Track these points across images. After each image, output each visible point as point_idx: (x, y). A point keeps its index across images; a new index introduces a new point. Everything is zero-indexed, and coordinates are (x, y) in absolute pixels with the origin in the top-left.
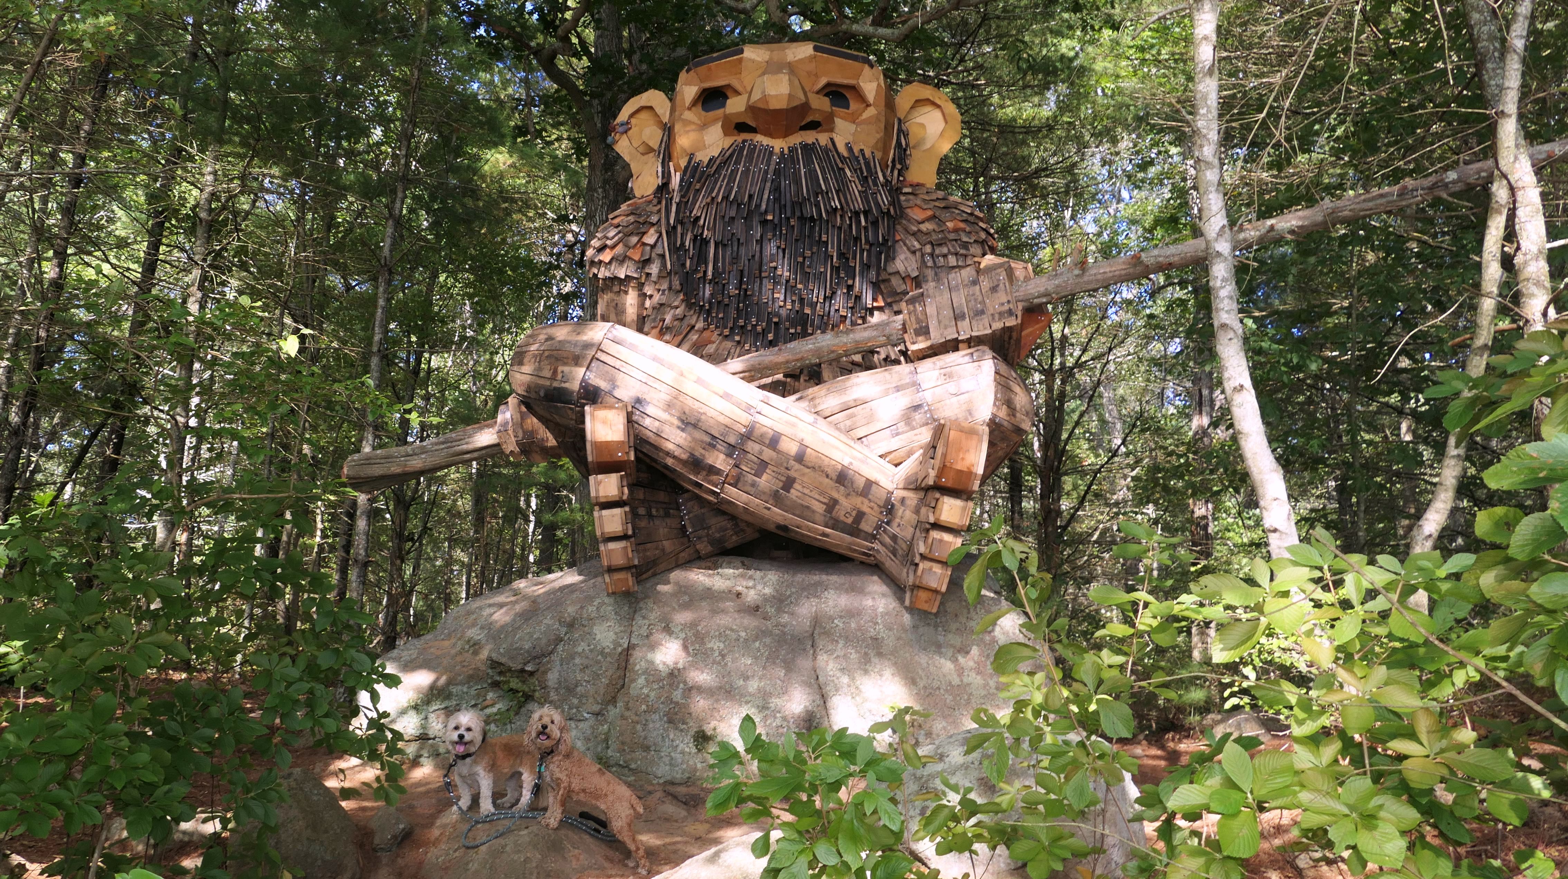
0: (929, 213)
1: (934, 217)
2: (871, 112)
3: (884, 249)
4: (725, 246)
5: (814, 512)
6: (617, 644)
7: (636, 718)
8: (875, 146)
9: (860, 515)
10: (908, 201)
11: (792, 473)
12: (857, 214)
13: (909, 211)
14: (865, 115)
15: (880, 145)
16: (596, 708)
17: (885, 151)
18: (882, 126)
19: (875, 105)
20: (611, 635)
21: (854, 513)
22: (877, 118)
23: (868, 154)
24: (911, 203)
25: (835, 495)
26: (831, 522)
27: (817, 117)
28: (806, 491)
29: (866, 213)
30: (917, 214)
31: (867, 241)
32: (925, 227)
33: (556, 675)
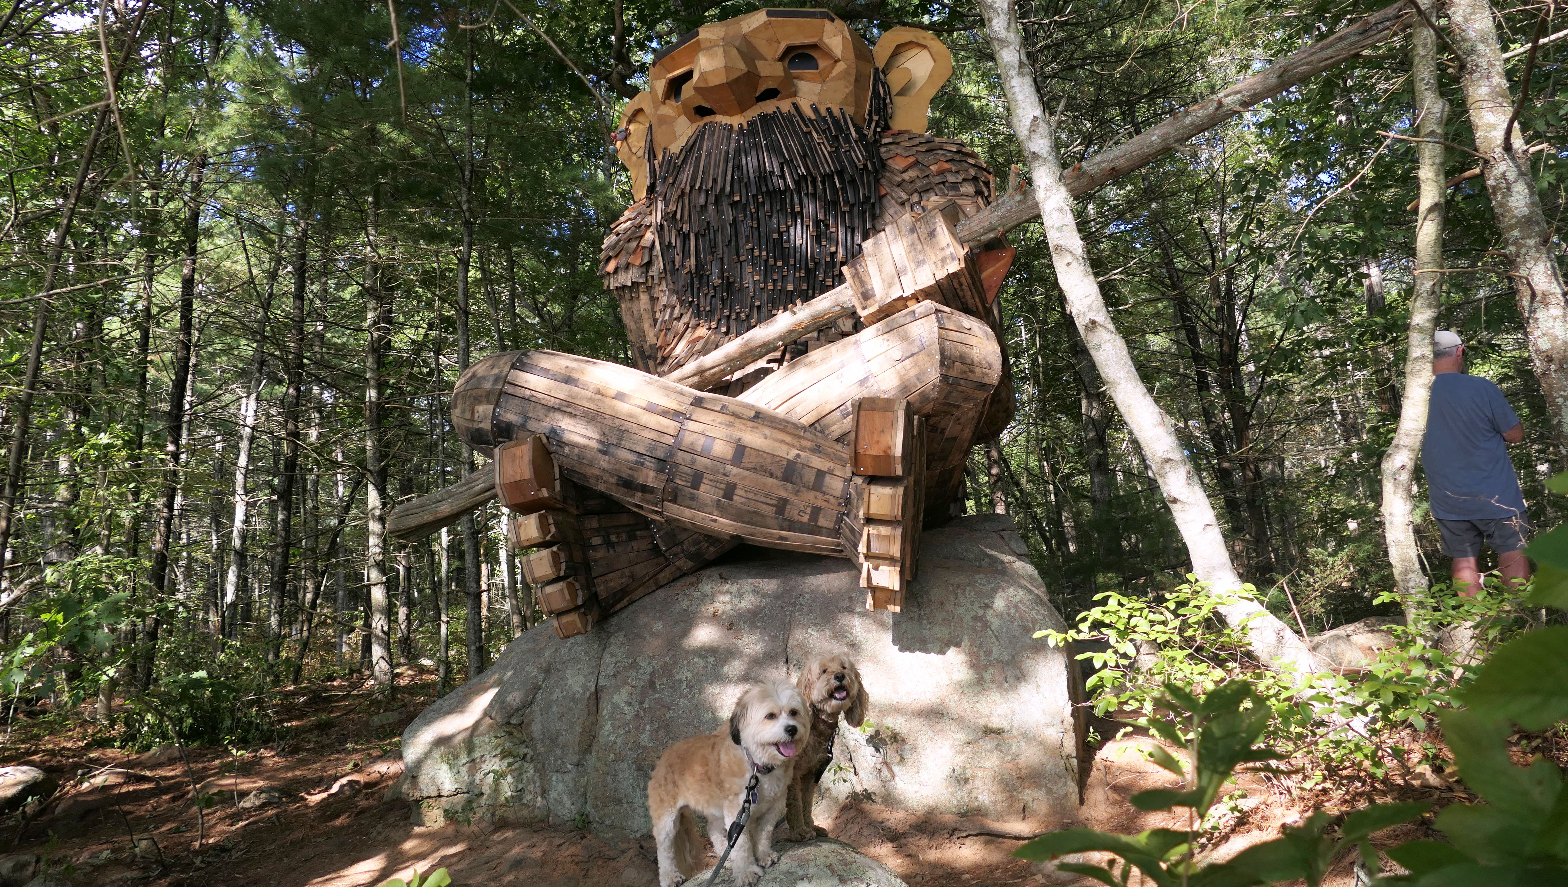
0: (912, 160)
1: (917, 162)
2: (841, 66)
3: (867, 207)
4: (704, 235)
5: (763, 516)
6: (585, 688)
7: (605, 769)
8: (845, 101)
9: (816, 511)
10: (887, 152)
11: (731, 479)
12: (830, 177)
13: (890, 162)
14: (835, 72)
15: (851, 99)
16: (575, 759)
17: (858, 104)
18: (853, 79)
19: (844, 59)
20: (581, 679)
21: (809, 511)
22: (846, 72)
23: (836, 112)
24: (892, 154)
25: (784, 494)
26: (786, 524)
27: (771, 85)
28: (751, 496)
29: (841, 173)
30: (897, 164)
31: (847, 202)
32: (906, 176)
33: (539, 726)
